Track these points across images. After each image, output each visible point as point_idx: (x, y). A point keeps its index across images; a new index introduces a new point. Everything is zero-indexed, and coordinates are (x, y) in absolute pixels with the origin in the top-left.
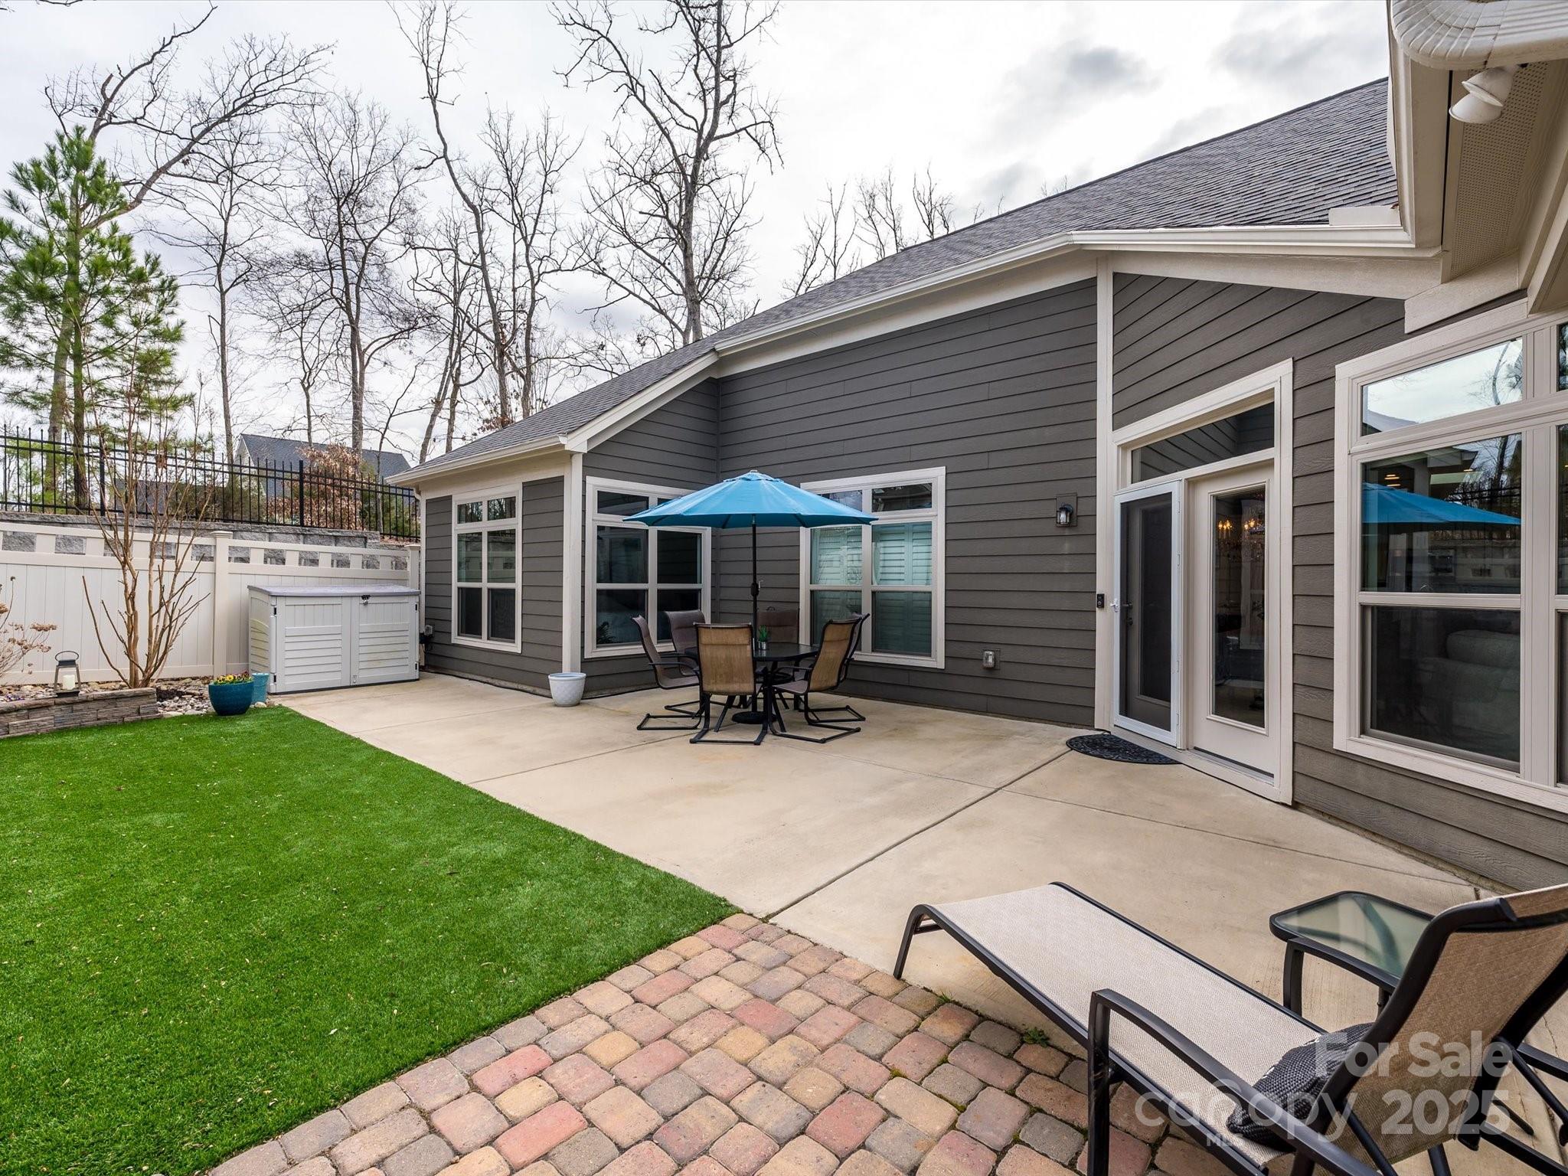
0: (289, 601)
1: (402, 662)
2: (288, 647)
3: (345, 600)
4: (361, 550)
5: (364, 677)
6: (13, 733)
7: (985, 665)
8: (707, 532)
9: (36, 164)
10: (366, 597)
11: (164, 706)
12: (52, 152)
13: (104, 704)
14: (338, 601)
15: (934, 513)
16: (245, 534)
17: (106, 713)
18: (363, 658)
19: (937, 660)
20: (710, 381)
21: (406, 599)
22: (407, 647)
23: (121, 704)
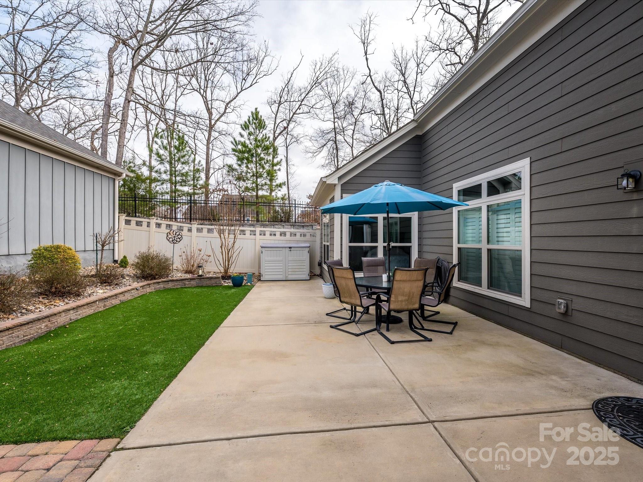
0: (266, 249)
1: (303, 273)
2: (266, 265)
3: (283, 249)
4: (311, 230)
5: (290, 277)
6: (186, 286)
7: (558, 310)
8: (414, 216)
9: (246, 122)
10: (290, 248)
11: (225, 282)
12: (249, 117)
13: (208, 279)
14: (281, 249)
15: (523, 193)
16: (276, 226)
17: (209, 282)
18: (290, 270)
19: (525, 301)
20: (417, 137)
21: (304, 249)
22: (305, 267)
23: (212, 280)
